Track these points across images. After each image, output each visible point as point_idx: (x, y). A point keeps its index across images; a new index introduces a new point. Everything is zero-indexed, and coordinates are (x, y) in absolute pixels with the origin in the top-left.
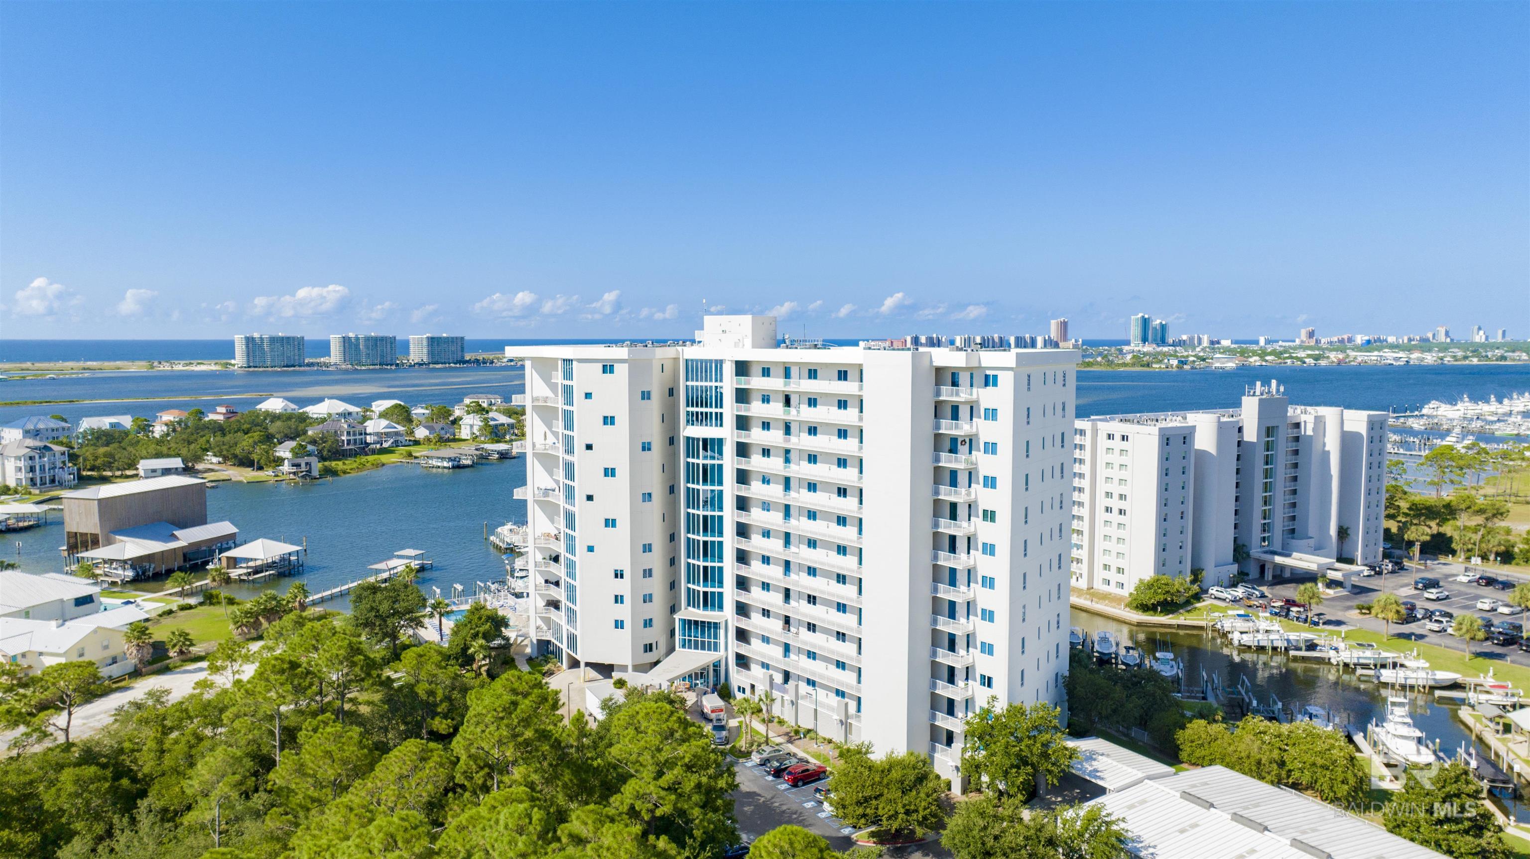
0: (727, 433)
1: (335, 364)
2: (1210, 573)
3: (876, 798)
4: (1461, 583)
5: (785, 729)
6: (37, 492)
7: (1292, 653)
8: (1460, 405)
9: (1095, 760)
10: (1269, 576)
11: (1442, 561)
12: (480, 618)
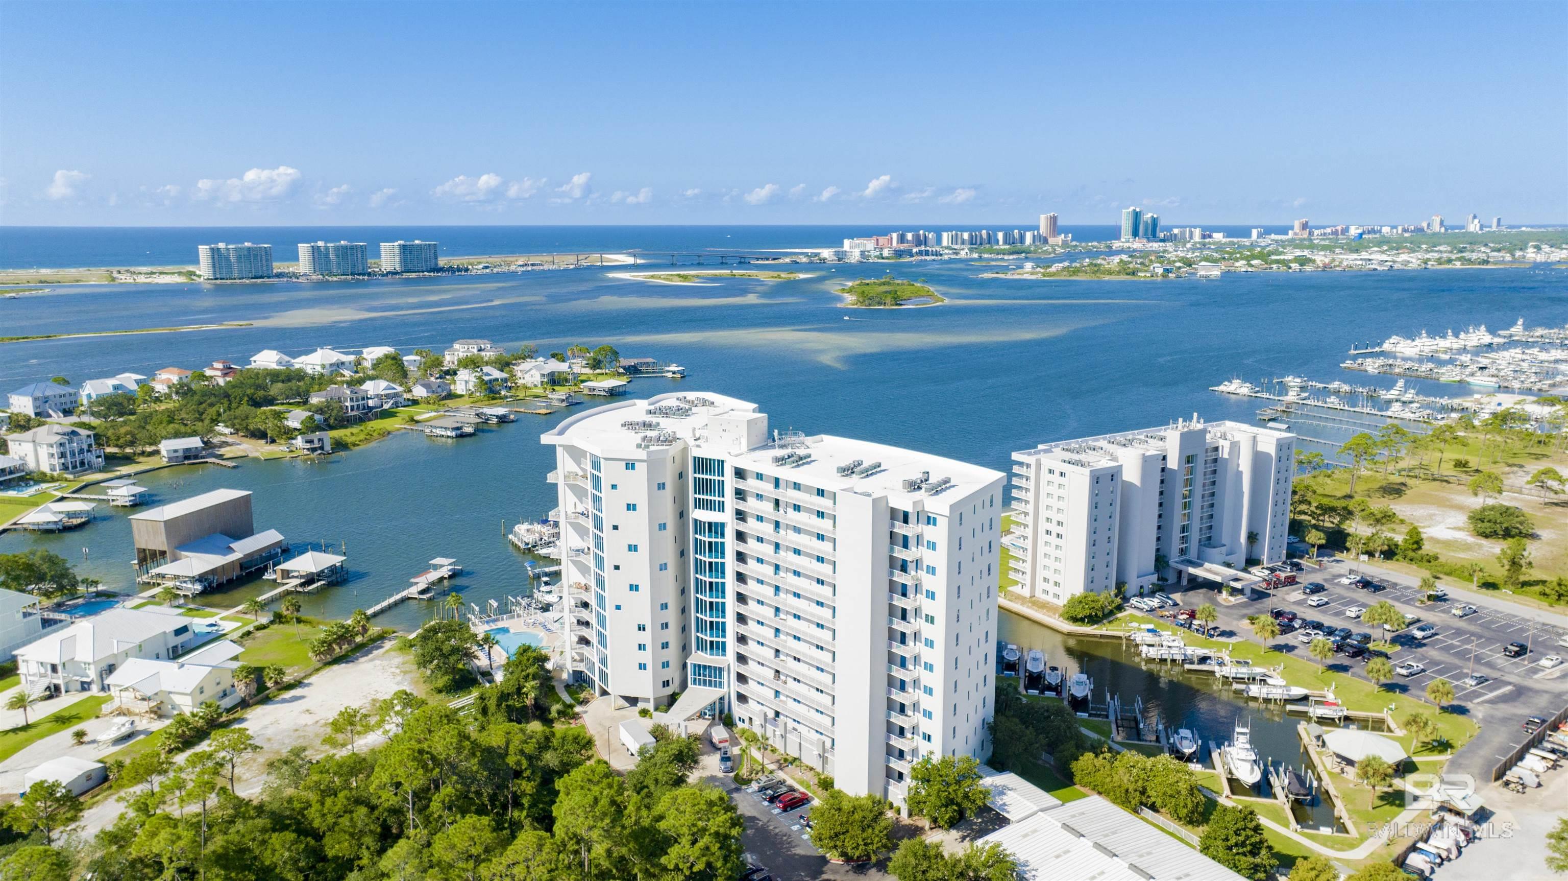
0: (727, 517)
1: (305, 275)
2: (1132, 586)
3: (843, 833)
4: (1343, 586)
5: (776, 756)
6: (71, 477)
7: (1187, 666)
8: (1418, 341)
9: (1005, 794)
10: (1185, 582)
11: (1337, 558)
12: (528, 660)
